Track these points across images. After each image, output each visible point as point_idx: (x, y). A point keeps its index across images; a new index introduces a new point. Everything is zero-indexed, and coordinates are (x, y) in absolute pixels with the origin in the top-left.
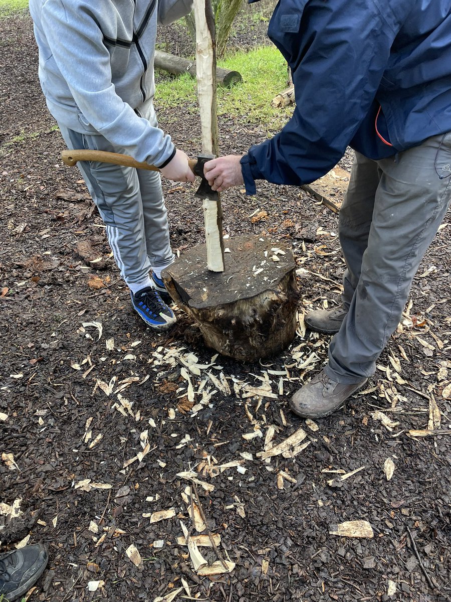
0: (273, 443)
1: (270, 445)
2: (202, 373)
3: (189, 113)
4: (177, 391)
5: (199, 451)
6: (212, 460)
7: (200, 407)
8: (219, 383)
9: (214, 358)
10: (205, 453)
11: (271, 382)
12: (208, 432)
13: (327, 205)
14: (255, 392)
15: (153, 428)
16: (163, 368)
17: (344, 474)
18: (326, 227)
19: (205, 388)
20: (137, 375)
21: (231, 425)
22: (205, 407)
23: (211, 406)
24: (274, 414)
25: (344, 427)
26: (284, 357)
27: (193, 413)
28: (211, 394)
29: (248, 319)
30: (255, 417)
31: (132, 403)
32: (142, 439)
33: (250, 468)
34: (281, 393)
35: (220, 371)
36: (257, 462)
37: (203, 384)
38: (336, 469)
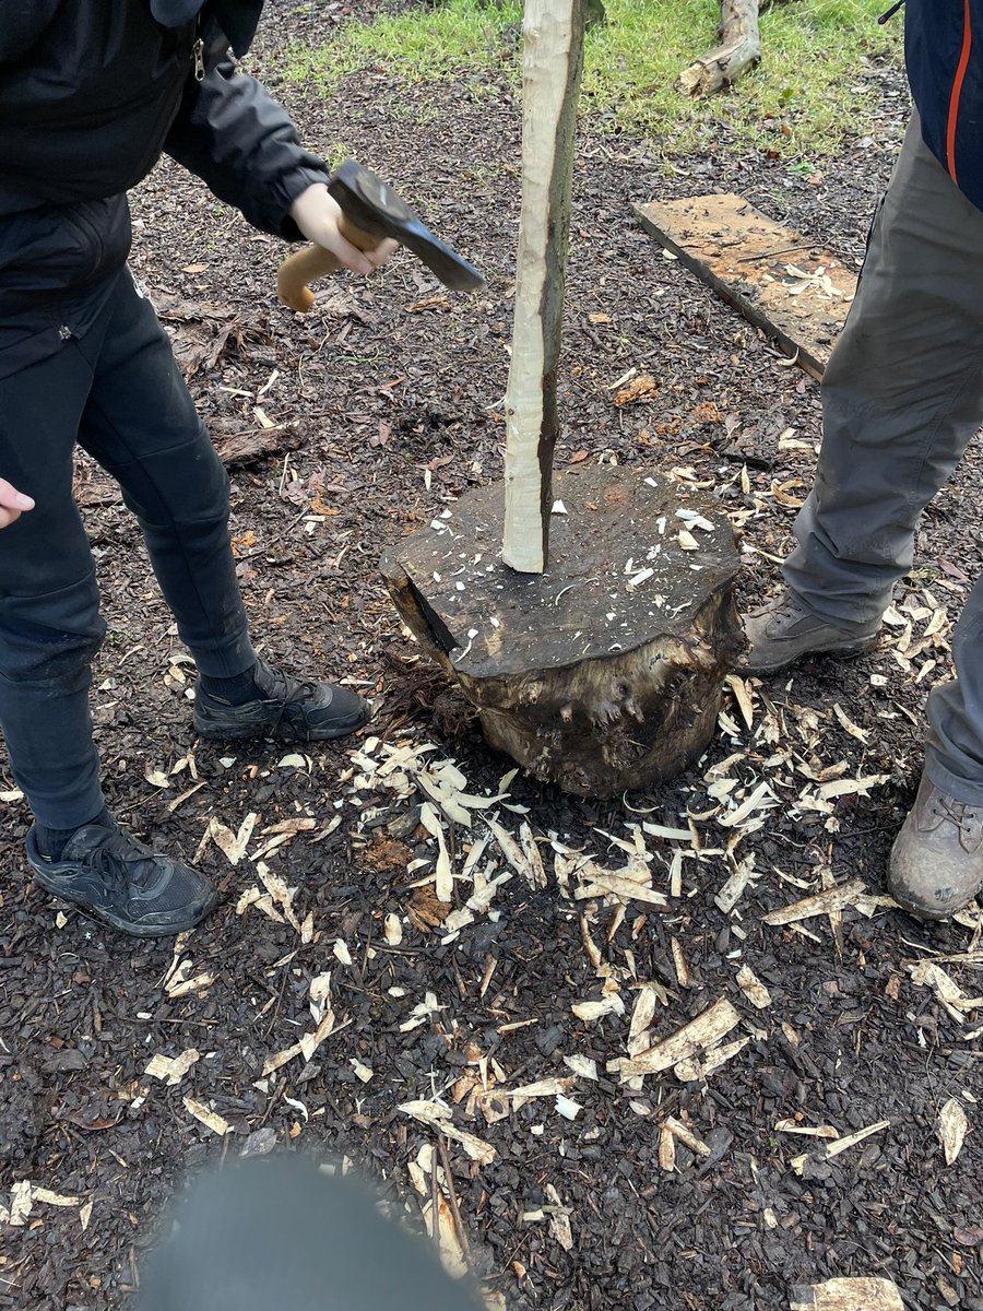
0: (652, 1035)
1: (644, 1040)
2: (474, 819)
4: (410, 868)
5: (460, 1044)
6: (490, 1070)
7: (465, 918)
8: (517, 851)
9: (506, 781)
10: (474, 1048)
11: (650, 857)
12: (484, 989)
13: (808, 367)
14: (608, 885)
15: (344, 967)
16: (377, 799)
17: (832, 1140)
18: (802, 428)
19: (481, 864)
20: (310, 813)
21: (543, 973)
22: (480, 917)
23: (494, 916)
24: (657, 950)
25: (837, 1000)
26: (686, 789)
27: (447, 933)
28: (496, 882)
30: (605, 954)
31: (294, 890)
32: (314, 994)
33: (588, 1103)
34: (676, 891)
35: (521, 817)
36: (609, 1087)
37: (475, 852)
38: (815, 1125)
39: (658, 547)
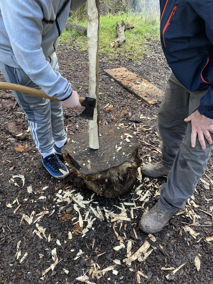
0: (132, 252)
1: (130, 253)
2: (86, 206)
3: (67, 49)
4: (72, 220)
5: (89, 261)
6: (96, 266)
7: (86, 230)
8: (97, 213)
9: (92, 197)
10: (92, 261)
11: (126, 210)
12: (93, 247)
13: (144, 102)
14: (118, 218)
15: (59, 246)
16: (63, 204)
17: (173, 270)
18: (144, 114)
19: (89, 217)
20: (47, 210)
21: (106, 241)
22: (90, 229)
23: (93, 229)
24: (130, 232)
25: (170, 237)
26: (132, 194)
27: (83, 235)
28: (93, 221)
29: (115, 179)
30: (119, 234)
31: (45, 229)
32: (53, 254)
33: (120, 270)
34: (133, 217)
35: (97, 205)
36: (124, 266)
37: (87, 214)
38: (169, 267)
39: (122, 142)
